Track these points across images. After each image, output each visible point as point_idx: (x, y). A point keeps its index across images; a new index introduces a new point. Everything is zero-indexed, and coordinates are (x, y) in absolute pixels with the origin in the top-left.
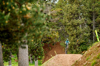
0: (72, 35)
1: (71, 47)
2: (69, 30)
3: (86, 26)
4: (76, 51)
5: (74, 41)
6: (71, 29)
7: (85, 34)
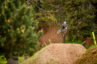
0: (73, 17)
1: (70, 32)
2: (68, 10)
3: (91, 5)
4: (77, 37)
5: (74, 25)
6: (71, 9)
7: (89, 16)
